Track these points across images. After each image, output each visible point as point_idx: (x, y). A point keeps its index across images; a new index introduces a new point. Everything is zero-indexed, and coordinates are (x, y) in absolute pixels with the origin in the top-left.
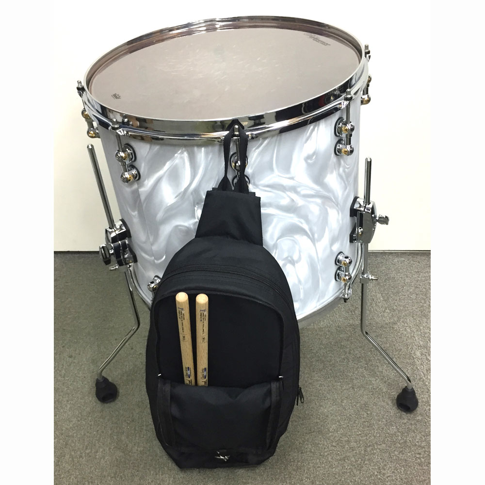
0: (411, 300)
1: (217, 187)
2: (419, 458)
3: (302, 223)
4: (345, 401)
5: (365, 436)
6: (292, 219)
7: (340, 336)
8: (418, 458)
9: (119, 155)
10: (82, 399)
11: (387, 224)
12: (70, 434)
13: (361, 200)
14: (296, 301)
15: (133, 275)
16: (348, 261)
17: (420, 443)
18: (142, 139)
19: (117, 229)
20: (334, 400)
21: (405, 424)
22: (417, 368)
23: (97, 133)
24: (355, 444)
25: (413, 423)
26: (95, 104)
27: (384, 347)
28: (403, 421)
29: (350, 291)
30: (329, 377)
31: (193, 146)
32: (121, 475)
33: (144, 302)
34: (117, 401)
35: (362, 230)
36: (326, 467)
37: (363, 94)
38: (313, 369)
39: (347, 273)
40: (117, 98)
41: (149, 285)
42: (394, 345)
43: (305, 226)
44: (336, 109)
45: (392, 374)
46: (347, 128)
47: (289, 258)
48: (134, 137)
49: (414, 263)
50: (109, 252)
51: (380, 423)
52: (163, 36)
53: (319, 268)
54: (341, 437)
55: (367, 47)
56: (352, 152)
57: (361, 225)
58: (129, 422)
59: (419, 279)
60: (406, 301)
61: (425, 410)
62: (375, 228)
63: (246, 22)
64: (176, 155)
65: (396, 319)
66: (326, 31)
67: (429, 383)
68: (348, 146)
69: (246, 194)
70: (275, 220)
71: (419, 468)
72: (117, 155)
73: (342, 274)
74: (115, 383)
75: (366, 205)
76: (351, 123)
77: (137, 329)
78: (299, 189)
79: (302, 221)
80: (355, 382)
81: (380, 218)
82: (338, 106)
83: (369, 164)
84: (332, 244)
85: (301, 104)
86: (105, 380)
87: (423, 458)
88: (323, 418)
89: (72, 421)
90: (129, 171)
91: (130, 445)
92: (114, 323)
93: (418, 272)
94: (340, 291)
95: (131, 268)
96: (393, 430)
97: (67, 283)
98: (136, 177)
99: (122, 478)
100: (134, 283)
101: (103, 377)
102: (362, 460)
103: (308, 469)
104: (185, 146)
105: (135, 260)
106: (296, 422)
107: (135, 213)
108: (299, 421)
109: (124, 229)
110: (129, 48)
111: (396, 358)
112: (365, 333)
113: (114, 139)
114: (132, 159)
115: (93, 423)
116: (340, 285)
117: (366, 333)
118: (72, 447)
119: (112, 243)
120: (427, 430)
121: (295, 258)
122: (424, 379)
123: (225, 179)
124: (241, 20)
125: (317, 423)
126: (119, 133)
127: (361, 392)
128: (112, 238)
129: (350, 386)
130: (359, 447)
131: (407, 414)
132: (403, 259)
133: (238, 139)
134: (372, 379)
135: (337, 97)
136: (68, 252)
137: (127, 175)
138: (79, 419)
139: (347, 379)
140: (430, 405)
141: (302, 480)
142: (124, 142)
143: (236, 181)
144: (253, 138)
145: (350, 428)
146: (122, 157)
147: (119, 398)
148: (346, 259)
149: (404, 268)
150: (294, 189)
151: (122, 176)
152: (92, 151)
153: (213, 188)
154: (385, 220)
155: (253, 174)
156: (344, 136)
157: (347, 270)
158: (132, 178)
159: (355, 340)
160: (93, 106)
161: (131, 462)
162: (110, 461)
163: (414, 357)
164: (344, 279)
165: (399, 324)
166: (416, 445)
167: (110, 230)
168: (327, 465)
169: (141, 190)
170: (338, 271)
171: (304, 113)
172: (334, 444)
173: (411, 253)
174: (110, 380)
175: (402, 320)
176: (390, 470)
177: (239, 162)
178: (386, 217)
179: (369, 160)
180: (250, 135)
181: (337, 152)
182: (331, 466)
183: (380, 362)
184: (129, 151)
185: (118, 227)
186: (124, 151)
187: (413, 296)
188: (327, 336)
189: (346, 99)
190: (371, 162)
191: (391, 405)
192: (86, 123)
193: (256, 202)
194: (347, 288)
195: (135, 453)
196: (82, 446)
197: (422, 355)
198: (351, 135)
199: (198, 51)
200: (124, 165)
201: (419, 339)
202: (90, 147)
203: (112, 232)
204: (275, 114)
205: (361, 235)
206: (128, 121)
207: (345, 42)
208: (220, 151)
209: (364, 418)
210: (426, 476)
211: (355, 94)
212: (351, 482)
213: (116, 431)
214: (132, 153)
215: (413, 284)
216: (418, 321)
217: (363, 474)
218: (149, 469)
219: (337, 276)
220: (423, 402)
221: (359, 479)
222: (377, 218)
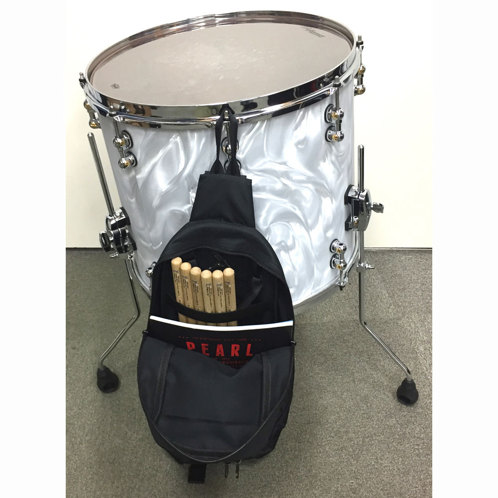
0: (416, 297)
1: (210, 170)
2: (418, 449)
3: (295, 209)
4: (345, 394)
5: (363, 427)
6: (286, 205)
7: (343, 331)
8: (416, 449)
9: (116, 141)
10: (83, 389)
11: (382, 212)
12: (71, 421)
13: (355, 188)
14: (291, 287)
15: (134, 265)
16: (342, 248)
17: (419, 435)
18: (141, 125)
19: (117, 217)
20: (334, 392)
21: (405, 416)
22: (420, 362)
23: (99, 124)
24: (354, 435)
25: (413, 415)
26: (95, 94)
27: (387, 342)
28: (403, 413)
29: (346, 280)
30: (330, 370)
31: (185, 130)
32: (120, 461)
33: (144, 290)
34: (118, 392)
35: (357, 218)
36: (324, 456)
37: (358, 85)
38: (314, 362)
39: (342, 261)
40: (116, 87)
41: (147, 271)
42: (398, 340)
43: (298, 212)
44: (324, 96)
45: (395, 368)
46: (336, 114)
47: (283, 244)
48: (131, 123)
49: (421, 260)
50: (109, 239)
51: (379, 415)
52: (164, 32)
53: (313, 255)
54: (339, 428)
55: (360, 38)
56: (342, 138)
57: (356, 214)
58: (129, 411)
59: (426, 276)
60: (412, 297)
61: (426, 403)
62: (369, 216)
63: (244, 17)
64: (171, 140)
65: (400, 315)
66: (320, 23)
67: (431, 377)
68: (339, 133)
69: (238, 177)
70: (268, 205)
71: (416, 459)
72: (114, 141)
73: (337, 261)
74: (117, 374)
75: (360, 192)
76: (341, 110)
77: (138, 317)
78: (291, 175)
79: (296, 207)
80: (356, 375)
81: (374, 205)
82: (326, 93)
83: (362, 152)
84: (326, 231)
85: (293, 89)
86: (107, 370)
87: (422, 449)
88: (322, 409)
89: (73, 410)
90: (126, 157)
91: (129, 433)
92: (118, 317)
93: (426, 269)
94: (336, 279)
95: (132, 259)
96: (392, 421)
97: (74, 278)
98: (133, 163)
99: (120, 464)
100: (135, 272)
101: (104, 366)
102: (359, 450)
103: (305, 458)
104: (178, 131)
105: (135, 248)
106: (295, 413)
107: (133, 200)
108: (298, 412)
109: (124, 217)
110: (130, 43)
111: (399, 353)
112: (363, 323)
113: (112, 126)
114: (129, 145)
115: (93, 412)
116: (337, 273)
117: (365, 323)
118: (73, 434)
119: (112, 230)
120: (427, 423)
121: (290, 243)
122: (427, 373)
123: (217, 163)
124: (238, 15)
125: (316, 414)
126: (116, 119)
127: (361, 385)
128: (112, 225)
129: (351, 379)
130: (357, 438)
131: (407, 406)
132: (411, 257)
133: (228, 123)
134: (374, 373)
135: (325, 84)
136: (75, 249)
137: (124, 161)
138: (80, 407)
139: (348, 372)
140: (431, 399)
141: (299, 469)
142: (122, 129)
143: (227, 165)
144: (242, 123)
145: (349, 419)
146: (119, 143)
147: (121, 388)
148: (341, 246)
149: (411, 266)
150: (286, 175)
151: (119, 162)
152: (92, 139)
153: (206, 171)
154: (379, 208)
155: (245, 159)
156: (334, 122)
157: (342, 257)
158: (129, 163)
159: (359, 335)
160: (94, 97)
161: (130, 449)
162: (109, 447)
163: (417, 351)
164: (339, 267)
165: (403, 319)
166: (415, 437)
167: (110, 218)
168: (324, 455)
169: (138, 177)
170: (334, 259)
171: (296, 97)
172: (332, 435)
173: (420, 251)
174: (112, 370)
175: (407, 315)
176: (387, 460)
177: (230, 146)
178: (381, 205)
179: (362, 148)
180: (240, 120)
181: (328, 138)
182: (329, 456)
183: (382, 357)
184: (126, 138)
185: (118, 215)
186: (121, 138)
187: (420, 293)
188: (331, 331)
189: (335, 86)
190: (363, 149)
191: (392, 398)
192: (88, 114)
193: (247, 185)
194: (343, 276)
195: (134, 440)
196: (82, 433)
197: (425, 350)
198: (341, 121)
199: (197, 44)
200: (121, 151)
201: (423, 334)
202: (90, 135)
203: (112, 219)
204: (267, 99)
205: (357, 223)
206: (125, 109)
207: (340, 34)
208: (212, 136)
209: (363, 410)
210: (424, 466)
211: (346, 81)
212: (348, 471)
213: (115, 419)
214: (129, 140)
215: (420, 280)
216: (423, 317)
217: (360, 463)
218: (147, 456)
219: (332, 264)
220: (424, 395)
221: (356, 468)
222: (372, 207)
